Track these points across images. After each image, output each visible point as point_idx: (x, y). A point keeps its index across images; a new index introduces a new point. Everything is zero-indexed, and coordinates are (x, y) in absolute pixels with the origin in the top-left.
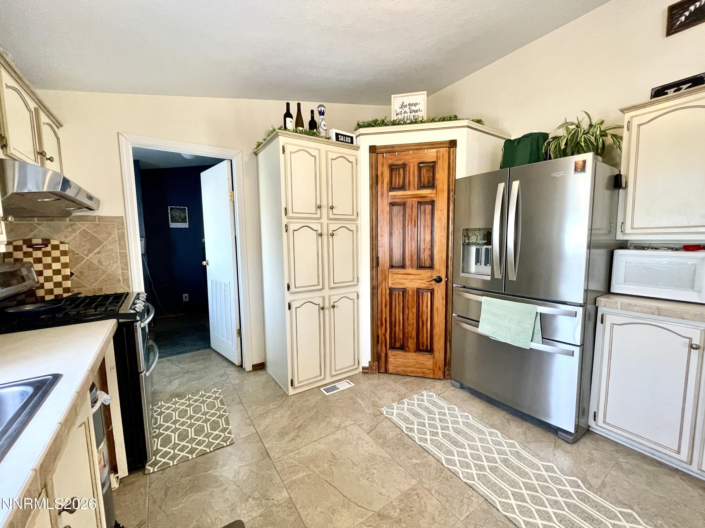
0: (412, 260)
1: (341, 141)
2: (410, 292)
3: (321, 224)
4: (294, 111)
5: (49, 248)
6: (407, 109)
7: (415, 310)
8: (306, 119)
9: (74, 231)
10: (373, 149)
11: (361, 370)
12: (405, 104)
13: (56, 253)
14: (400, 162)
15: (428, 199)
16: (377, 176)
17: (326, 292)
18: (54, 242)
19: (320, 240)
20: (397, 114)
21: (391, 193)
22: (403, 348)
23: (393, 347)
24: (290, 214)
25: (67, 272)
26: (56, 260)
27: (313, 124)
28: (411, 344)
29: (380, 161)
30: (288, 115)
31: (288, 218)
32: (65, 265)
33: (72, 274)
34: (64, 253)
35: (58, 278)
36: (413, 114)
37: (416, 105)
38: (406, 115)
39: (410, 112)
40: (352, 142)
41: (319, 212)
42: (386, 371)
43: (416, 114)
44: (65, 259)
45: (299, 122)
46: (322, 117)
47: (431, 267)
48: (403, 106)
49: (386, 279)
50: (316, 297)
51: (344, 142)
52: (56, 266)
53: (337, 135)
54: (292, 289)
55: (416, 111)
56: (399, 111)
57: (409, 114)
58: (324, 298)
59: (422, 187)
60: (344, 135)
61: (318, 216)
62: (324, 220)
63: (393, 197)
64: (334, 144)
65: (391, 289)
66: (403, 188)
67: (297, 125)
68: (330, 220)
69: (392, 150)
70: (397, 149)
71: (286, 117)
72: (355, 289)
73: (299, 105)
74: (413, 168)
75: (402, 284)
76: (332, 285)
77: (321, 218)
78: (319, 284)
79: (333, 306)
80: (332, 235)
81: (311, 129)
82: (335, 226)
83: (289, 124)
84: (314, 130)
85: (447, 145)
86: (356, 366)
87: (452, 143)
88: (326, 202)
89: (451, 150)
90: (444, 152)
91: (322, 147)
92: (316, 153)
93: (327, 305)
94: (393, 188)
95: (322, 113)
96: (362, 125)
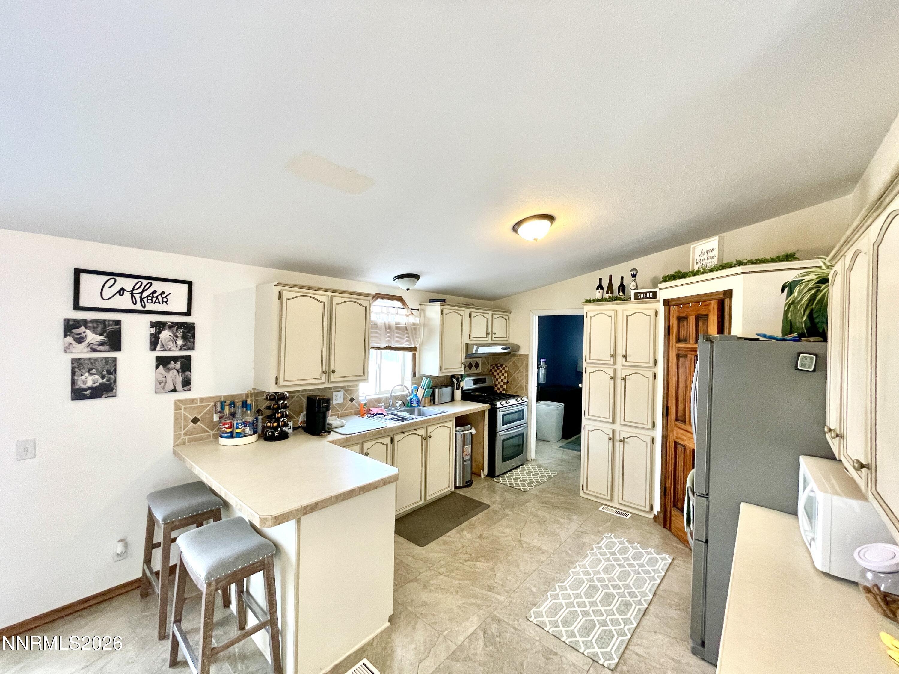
0: (690, 416)
1: (641, 299)
2: (688, 451)
3: (615, 370)
5: (501, 369)
6: (705, 257)
8: (616, 284)
9: (510, 361)
10: (667, 302)
11: (653, 517)
12: (703, 252)
13: (503, 372)
14: (684, 315)
16: (669, 328)
17: (617, 427)
18: (504, 366)
19: (612, 382)
20: (697, 263)
21: (679, 345)
22: (682, 510)
24: (588, 360)
25: (505, 381)
26: (503, 375)
27: (622, 287)
29: (672, 312)
30: (600, 287)
32: (505, 378)
33: (508, 382)
34: (506, 372)
35: (502, 383)
36: (710, 260)
37: (712, 250)
38: (704, 262)
39: (708, 259)
41: (612, 359)
42: (670, 529)
43: (713, 260)
44: (506, 375)
45: (610, 288)
46: (633, 279)
48: (702, 253)
49: (672, 430)
50: (607, 428)
51: (644, 298)
52: (502, 377)
53: (637, 294)
54: (586, 415)
55: (712, 258)
56: (698, 259)
57: (706, 260)
58: (614, 431)
60: (643, 293)
61: (613, 362)
62: (619, 366)
63: (679, 349)
64: (633, 303)
65: (676, 443)
66: (685, 340)
67: (607, 293)
68: (623, 366)
69: (680, 302)
70: (683, 301)
71: (597, 289)
72: (651, 433)
73: (611, 276)
74: (692, 319)
75: (683, 440)
76: (623, 422)
77: (615, 363)
78: (609, 418)
79: (621, 441)
80: (624, 379)
81: (619, 292)
82: (628, 372)
83: (598, 294)
84: (621, 293)
85: (721, 296)
86: (647, 509)
87: (729, 294)
88: (621, 351)
89: (727, 301)
90: (714, 305)
91: (619, 307)
92: (612, 314)
93: (618, 438)
94: (679, 340)
95: (634, 276)
96: (666, 279)
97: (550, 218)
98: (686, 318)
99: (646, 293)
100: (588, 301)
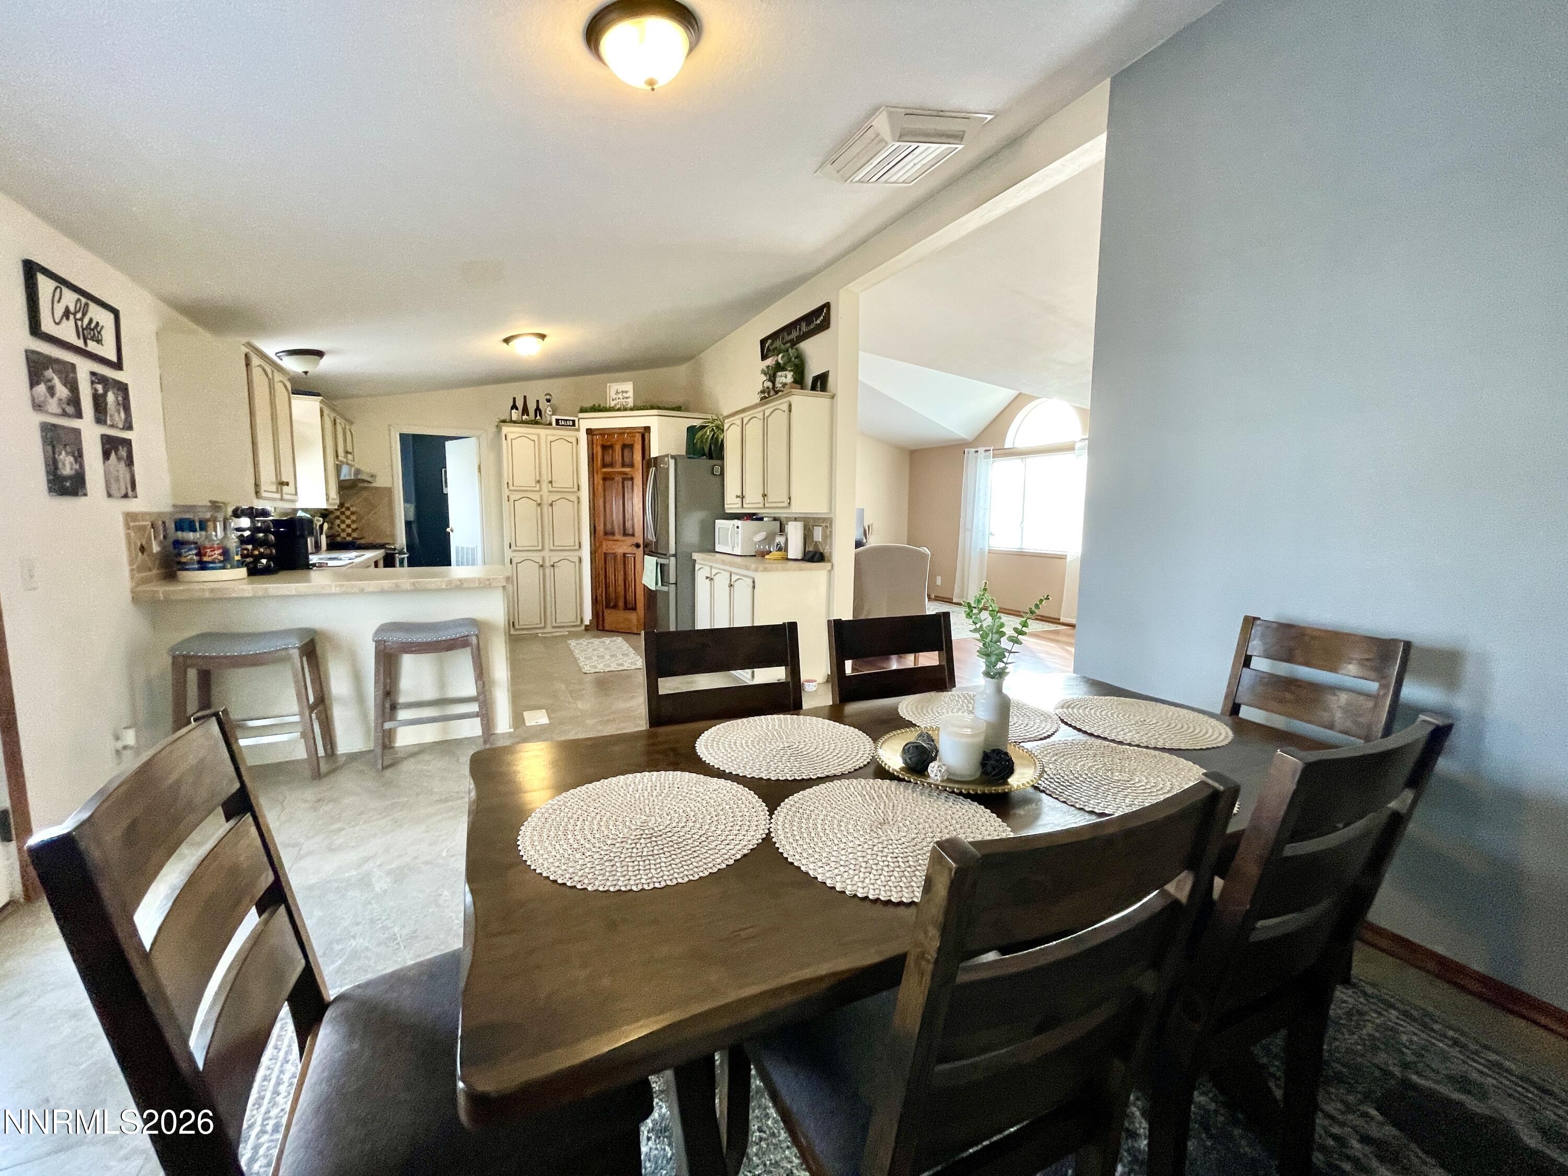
0: (619, 527)
1: (561, 425)
2: (619, 557)
3: (541, 496)
4: (520, 404)
5: (343, 509)
6: (620, 396)
7: (622, 573)
8: (532, 407)
9: (358, 498)
10: (589, 432)
11: (583, 628)
12: (619, 391)
13: (348, 513)
14: (609, 443)
15: (629, 476)
16: (593, 454)
17: (546, 553)
18: (347, 505)
19: (539, 509)
20: (612, 401)
21: (605, 470)
22: (615, 607)
23: (608, 607)
24: (511, 487)
25: (354, 526)
26: (348, 517)
27: (538, 410)
28: (621, 604)
29: (595, 442)
30: (514, 407)
31: (510, 490)
32: (353, 522)
33: (358, 528)
34: (353, 513)
35: (349, 530)
36: (625, 400)
37: (626, 392)
38: (619, 401)
39: (623, 398)
40: (574, 425)
41: (538, 486)
42: (603, 630)
43: (628, 400)
44: (354, 517)
45: (525, 411)
46: (550, 403)
47: (633, 535)
48: (617, 393)
49: (601, 545)
50: (537, 557)
51: (564, 426)
52: (348, 522)
53: (557, 421)
54: (513, 547)
55: (627, 398)
56: (614, 396)
57: (622, 400)
58: (544, 560)
59: (623, 465)
60: (563, 420)
61: (538, 488)
62: (544, 493)
63: (605, 473)
64: (554, 428)
65: (605, 553)
66: (611, 465)
67: (523, 415)
68: (550, 492)
69: (603, 432)
70: (608, 432)
71: (512, 408)
72: (577, 553)
73: (525, 397)
74: (618, 448)
75: (613, 549)
76: (552, 548)
77: (540, 490)
78: (538, 546)
79: (553, 566)
80: (551, 505)
81: (536, 416)
82: (554, 497)
83: (515, 415)
84: (538, 417)
85: (642, 431)
86: (579, 623)
87: (647, 429)
88: (545, 478)
89: (646, 435)
90: (638, 438)
91: (542, 432)
92: (535, 438)
93: (547, 564)
94: (604, 465)
95: (548, 401)
96: (583, 410)
97: (543, 336)
98: (611, 447)
99: (566, 420)
100: (504, 421)
